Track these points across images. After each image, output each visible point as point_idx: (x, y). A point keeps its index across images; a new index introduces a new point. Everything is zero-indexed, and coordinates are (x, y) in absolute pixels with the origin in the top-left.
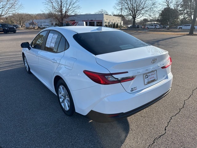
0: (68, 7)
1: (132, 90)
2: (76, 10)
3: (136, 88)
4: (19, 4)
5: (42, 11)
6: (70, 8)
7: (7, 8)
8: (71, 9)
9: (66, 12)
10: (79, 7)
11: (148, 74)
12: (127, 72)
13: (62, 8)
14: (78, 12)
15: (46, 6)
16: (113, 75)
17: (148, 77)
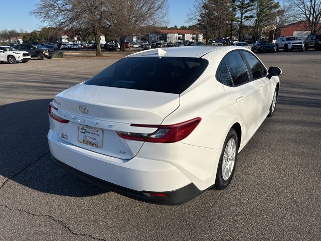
1: (63, 136)
11: (87, 129)
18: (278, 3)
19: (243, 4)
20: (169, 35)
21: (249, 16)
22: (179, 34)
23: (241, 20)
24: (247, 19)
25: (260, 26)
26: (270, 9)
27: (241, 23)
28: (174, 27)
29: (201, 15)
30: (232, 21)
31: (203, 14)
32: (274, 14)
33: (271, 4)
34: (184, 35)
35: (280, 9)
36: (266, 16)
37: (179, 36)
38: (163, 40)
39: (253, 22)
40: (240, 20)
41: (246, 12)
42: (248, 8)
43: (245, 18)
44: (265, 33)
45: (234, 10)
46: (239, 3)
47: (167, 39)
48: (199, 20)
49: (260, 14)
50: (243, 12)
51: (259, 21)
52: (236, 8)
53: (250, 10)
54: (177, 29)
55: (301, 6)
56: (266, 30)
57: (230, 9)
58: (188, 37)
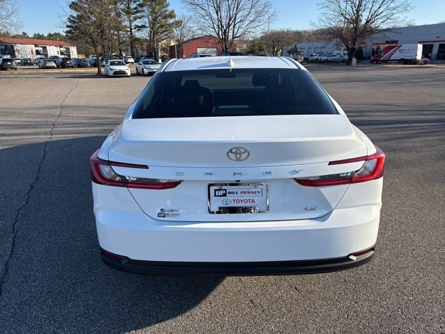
0: (375, 8)
1: (162, 214)
2: (394, 16)
3: (174, 213)
4: (271, 11)
5: (313, 24)
6: (381, 9)
7: (247, 22)
8: (383, 14)
9: (367, 22)
10: (406, 8)
11: (229, 189)
12: (146, 167)
13: (360, 12)
14: (402, 18)
15: (324, 10)
16: (113, 167)
17: (224, 195)
18: (173, 11)
19: (129, 8)
20: (18, 47)
21: (140, 25)
22: (36, 46)
23: (131, 29)
24: (139, 30)
25: (157, 40)
26: (165, 17)
27: (131, 34)
28: (21, 34)
29: (69, 18)
30: (118, 31)
31: (73, 17)
32: (170, 25)
33: (165, 11)
34: (45, 48)
35: (177, 19)
36: (162, 26)
37: (37, 48)
38: (8, 54)
39: (147, 34)
40: (129, 29)
41: (135, 19)
42: (138, 14)
43: (135, 28)
44: (163, 49)
45: (119, 15)
46: (123, 5)
47: (16, 54)
48: (68, 26)
49: (154, 24)
50: (131, 18)
51: (154, 33)
52: (120, 13)
53: (140, 18)
54: (28, 37)
55: (207, 18)
56: (164, 46)
57: (113, 14)
58: (53, 51)
